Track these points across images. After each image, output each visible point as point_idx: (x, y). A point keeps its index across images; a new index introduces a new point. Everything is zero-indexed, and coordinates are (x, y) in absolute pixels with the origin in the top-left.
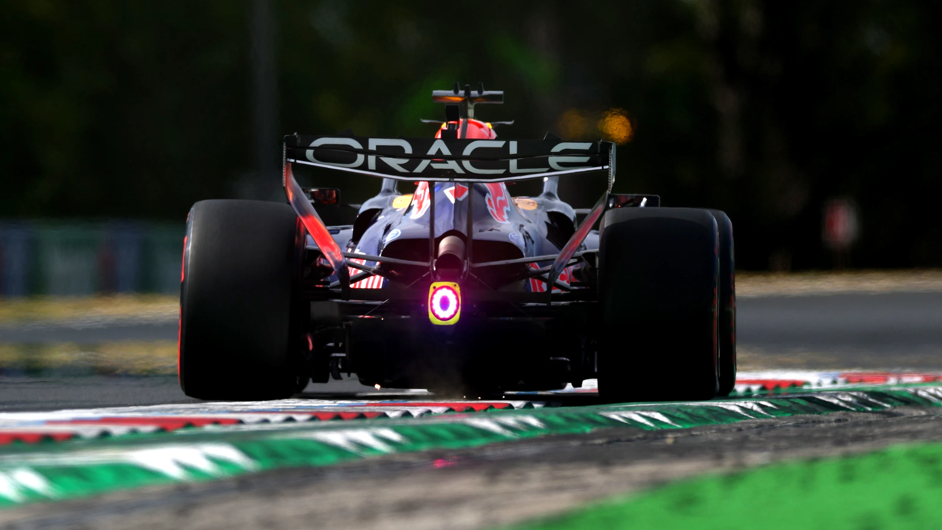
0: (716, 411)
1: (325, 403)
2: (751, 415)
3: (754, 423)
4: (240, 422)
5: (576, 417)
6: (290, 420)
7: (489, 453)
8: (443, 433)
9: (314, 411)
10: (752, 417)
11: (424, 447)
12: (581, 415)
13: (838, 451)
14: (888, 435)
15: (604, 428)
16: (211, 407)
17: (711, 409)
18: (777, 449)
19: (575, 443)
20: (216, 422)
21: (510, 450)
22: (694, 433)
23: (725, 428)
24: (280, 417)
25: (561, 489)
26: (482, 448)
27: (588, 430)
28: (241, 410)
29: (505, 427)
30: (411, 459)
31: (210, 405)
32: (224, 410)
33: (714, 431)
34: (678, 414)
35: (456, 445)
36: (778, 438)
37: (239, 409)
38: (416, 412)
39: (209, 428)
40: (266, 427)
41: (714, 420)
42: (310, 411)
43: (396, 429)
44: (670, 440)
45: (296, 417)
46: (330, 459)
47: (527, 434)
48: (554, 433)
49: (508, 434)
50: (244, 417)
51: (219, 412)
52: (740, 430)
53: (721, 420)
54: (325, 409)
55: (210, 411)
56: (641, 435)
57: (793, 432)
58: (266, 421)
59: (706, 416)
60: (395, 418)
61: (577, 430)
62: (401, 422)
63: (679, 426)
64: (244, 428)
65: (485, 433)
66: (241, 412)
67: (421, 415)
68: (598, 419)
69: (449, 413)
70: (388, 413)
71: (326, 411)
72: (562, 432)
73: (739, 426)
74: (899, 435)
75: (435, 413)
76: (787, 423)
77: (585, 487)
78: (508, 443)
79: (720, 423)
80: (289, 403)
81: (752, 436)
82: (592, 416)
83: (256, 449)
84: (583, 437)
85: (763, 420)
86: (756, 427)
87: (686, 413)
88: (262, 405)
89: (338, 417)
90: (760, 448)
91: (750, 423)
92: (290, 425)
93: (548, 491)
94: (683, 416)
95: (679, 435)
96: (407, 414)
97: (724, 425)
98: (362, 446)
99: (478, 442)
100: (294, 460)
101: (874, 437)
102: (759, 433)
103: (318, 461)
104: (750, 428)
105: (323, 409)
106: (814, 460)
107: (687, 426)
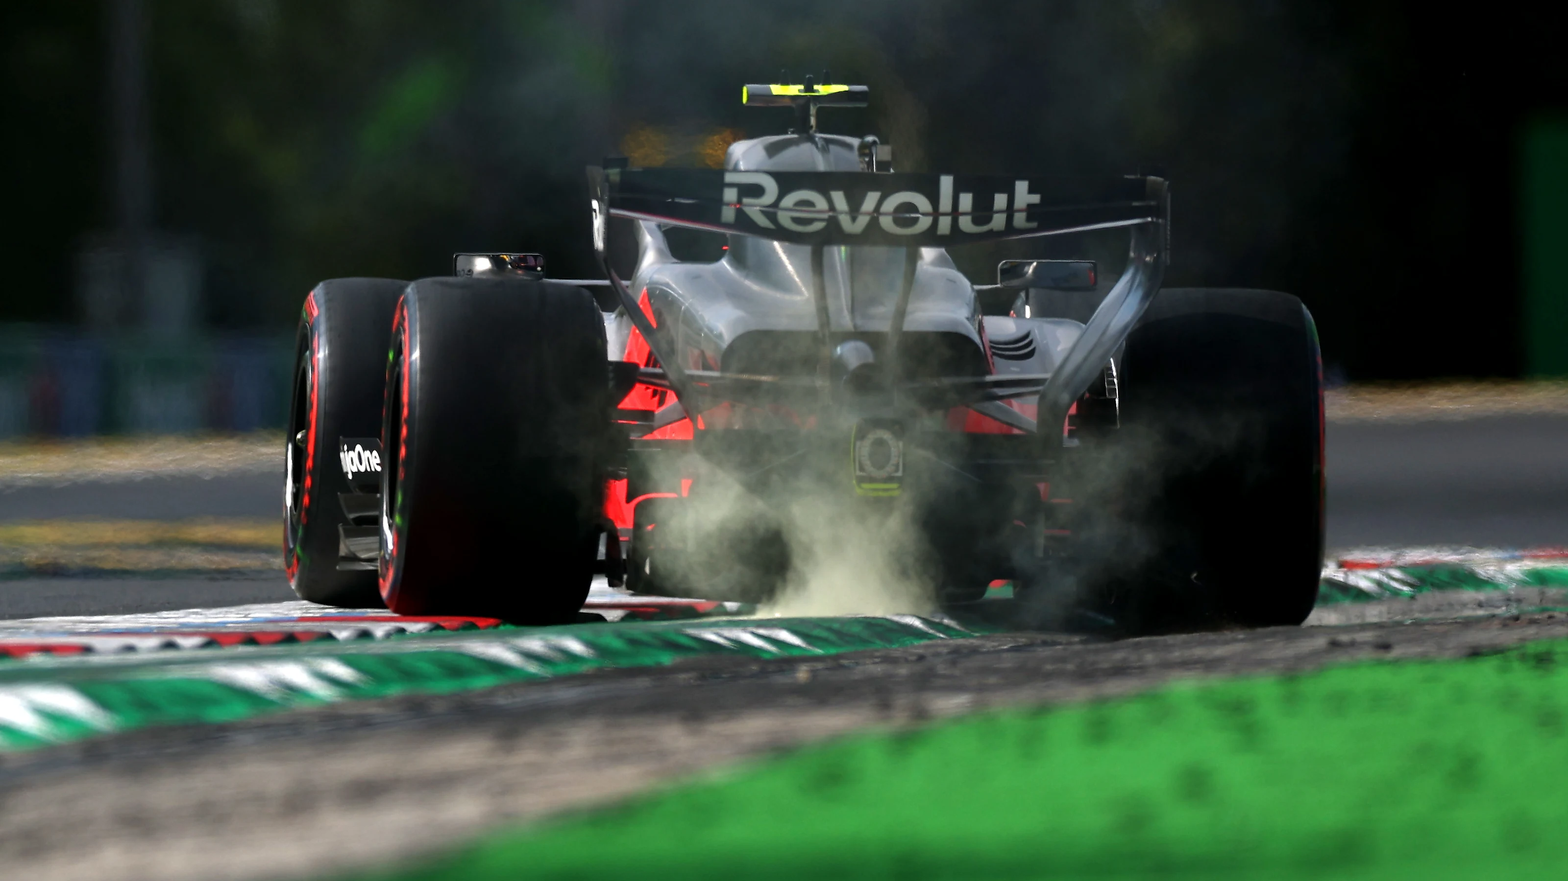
0: (881, 625)
1: (231, 617)
2: (940, 632)
3: (945, 646)
4: (87, 650)
5: (645, 638)
6: (170, 645)
7: (501, 701)
8: (425, 666)
9: (211, 630)
10: (942, 636)
11: (395, 690)
12: (655, 635)
13: (1083, 692)
14: (1168, 666)
15: (692, 656)
16: (39, 625)
17: (873, 622)
18: (981, 689)
19: (642, 683)
20: (46, 649)
21: (536, 696)
22: (845, 662)
23: (897, 654)
24: (153, 642)
25: (619, 759)
26: (492, 692)
27: (667, 659)
28: (87, 630)
29: (529, 656)
30: (373, 710)
31: (38, 622)
32: (62, 630)
33: (877, 660)
34: (817, 632)
35: (446, 686)
36: (986, 671)
37: (84, 628)
38: (379, 630)
39: (36, 660)
40: (132, 658)
41: (878, 642)
42: (203, 630)
43: (347, 660)
44: (802, 674)
45: (181, 641)
46: (237, 711)
47: (564, 669)
48: (608, 664)
49: (533, 668)
50: (96, 642)
51: (53, 633)
52: (921, 658)
53: (890, 641)
54: (230, 627)
55: (39, 632)
56: (755, 668)
57: (1009, 661)
58: (130, 649)
59: (865, 634)
60: (347, 641)
61: (647, 659)
62: (355, 648)
63: (819, 651)
64: (94, 659)
65: (496, 667)
66: (89, 633)
67: (388, 636)
68: (683, 641)
69: (435, 633)
70: (335, 633)
71: (231, 630)
72: (624, 663)
73: (921, 651)
74: (1186, 665)
75: (412, 633)
76: (999, 645)
77: (662, 754)
78: (533, 682)
79: (888, 646)
80: (168, 618)
81: (941, 669)
82: (673, 637)
83: (114, 694)
84: (658, 672)
85: (960, 641)
86: (949, 653)
87: (830, 629)
88: (125, 621)
89: (250, 639)
90: (955, 687)
91: (939, 646)
92: (170, 654)
93: (598, 761)
94: (824, 634)
95: (820, 666)
96: (365, 635)
97: (895, 649)
98: (291, 690)
99: (484, 682)
100: (177, 713)
101: (1142, 670)
102: (954, 663)
103: (218, 715)
104: (937, 655)
105: (226, 627)
106: (1043, 709)
107: (833, 651)
